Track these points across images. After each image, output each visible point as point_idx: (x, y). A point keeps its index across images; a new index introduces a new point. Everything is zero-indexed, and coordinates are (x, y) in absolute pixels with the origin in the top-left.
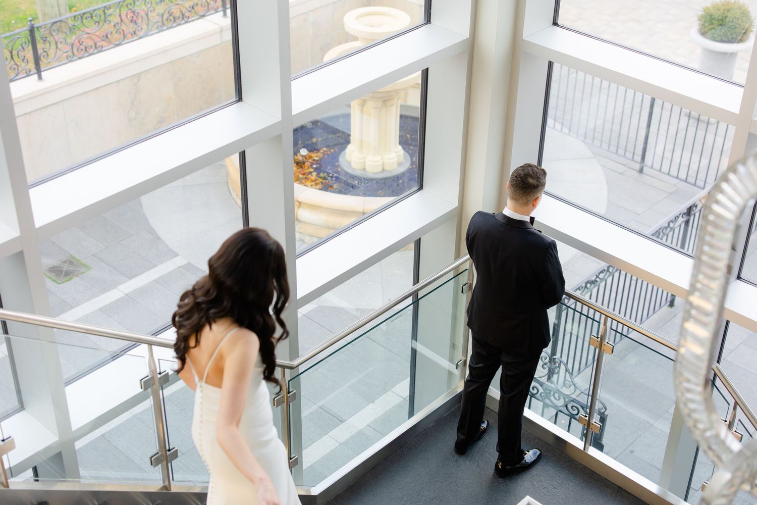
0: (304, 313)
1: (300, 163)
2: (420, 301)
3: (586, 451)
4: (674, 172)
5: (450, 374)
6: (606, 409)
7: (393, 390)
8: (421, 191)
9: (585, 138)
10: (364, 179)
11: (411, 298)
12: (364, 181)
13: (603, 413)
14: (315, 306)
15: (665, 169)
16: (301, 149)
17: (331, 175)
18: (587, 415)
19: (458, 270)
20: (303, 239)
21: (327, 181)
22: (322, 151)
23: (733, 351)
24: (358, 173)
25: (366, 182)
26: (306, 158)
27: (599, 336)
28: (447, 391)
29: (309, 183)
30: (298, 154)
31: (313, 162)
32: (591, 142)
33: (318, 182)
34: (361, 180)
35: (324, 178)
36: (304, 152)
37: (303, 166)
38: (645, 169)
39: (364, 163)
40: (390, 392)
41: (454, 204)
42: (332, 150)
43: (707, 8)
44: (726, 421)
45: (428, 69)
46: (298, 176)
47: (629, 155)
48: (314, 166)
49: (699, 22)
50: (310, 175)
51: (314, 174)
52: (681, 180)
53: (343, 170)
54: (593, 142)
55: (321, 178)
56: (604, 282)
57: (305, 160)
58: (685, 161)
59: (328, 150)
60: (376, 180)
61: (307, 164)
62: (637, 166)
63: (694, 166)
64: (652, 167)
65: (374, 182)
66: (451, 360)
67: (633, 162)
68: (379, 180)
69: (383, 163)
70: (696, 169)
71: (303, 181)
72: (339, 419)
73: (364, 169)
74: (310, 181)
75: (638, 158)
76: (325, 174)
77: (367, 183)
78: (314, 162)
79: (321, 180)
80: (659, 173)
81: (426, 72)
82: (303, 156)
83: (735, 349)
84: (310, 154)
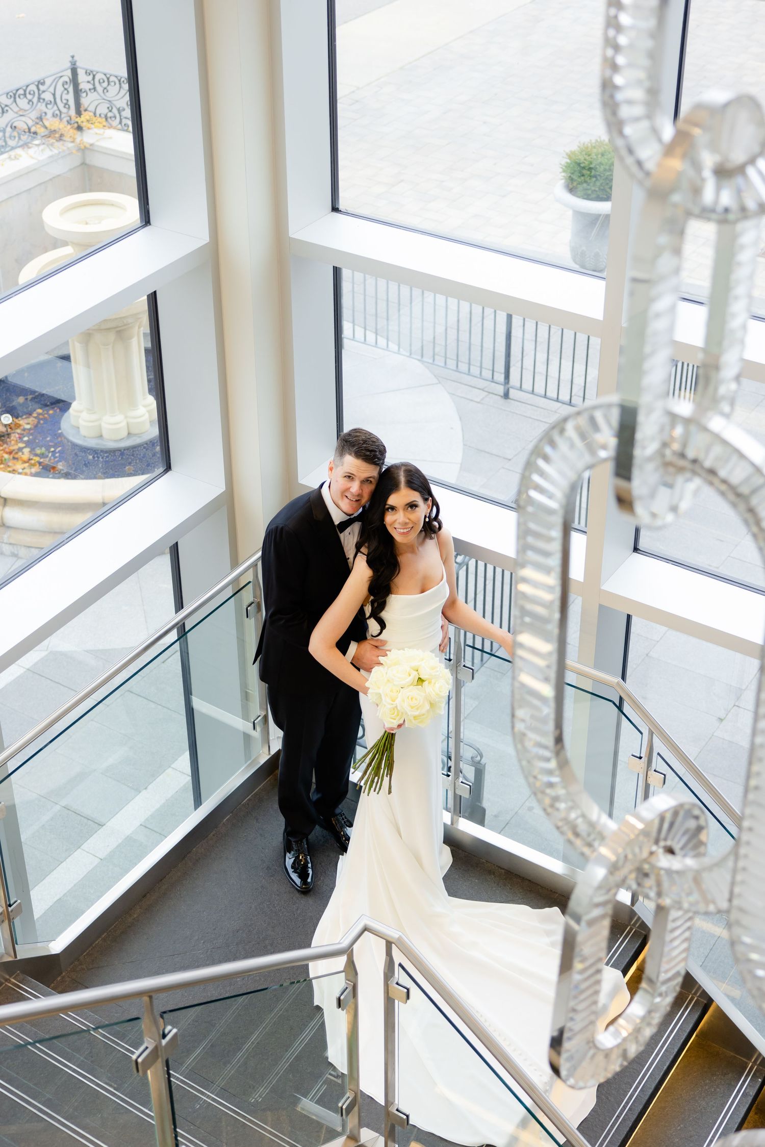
0: (28, 667)
1: (3, 436)
2: (188, 634)
3: (455, 826)
4: (552, 393)
5: (247, 737)
6: (481, 757)
7: (173, 766)
8: (169, 473)
9: (422, 356)
10: (102, 451)
11: (175, 631)
12: (102, 454)
13: (479, 762)
14: (44, 654)
15: (539, 389)
16: (2, 413)
17: (52, 449)
18: (449, 773)
19: (238, 584)
20: (16, 552)
21: (48, 459)
22: (35, 415)
23: (658, 642)
24: (92, 443)
25: (106, 455)
26: (12, 428)
27: (452, 658)
28: (246, 763)
29: (19, 466)
31: (23, 432)
32: (431, 361)
33: (33, 462)
34: (97, 453)
35: (42, 456)
36: (7, 419)
37: (8, 440)
38: (512, 393)
39: (100, 426)
40: (170, 769)
41: (220, 488)
42: (51, 412)
43: (573, 153)
44: (640, 758)
45: (155, 292)
46: (3, 457)
47: (487, 374)
48: (26, 439)
49: (563, 174)
50: (20, 454)
51: (26, 450)
52: (563, 403)
53: (68, 441)
54: (434, 360)
55: (36, 455)
56: (465, 568)
57: (9, 430)
58: (566, 375)
59: (45, 412)
60: (120, 451)
61: (14, 437)
62: (501, 390)
63: (579, 381)
64: (521, 388)
65: (117, 454)
66: (245, 717)
67: (493, 384)
68: (124, 450)
69: (128, 423)
70: (583, 385)
71: (10, 464)
72: (96, 821)
73: (101, 436)
74: (20, 462)
75: (500, 377)
76: (43, 449)
77: (107, 457)
78: (25, 433)
79: (37, 459)
80: (532, 395)
81: (153, 299)
82: (6, 426)
83: (661, 639)
84: (16, 421)
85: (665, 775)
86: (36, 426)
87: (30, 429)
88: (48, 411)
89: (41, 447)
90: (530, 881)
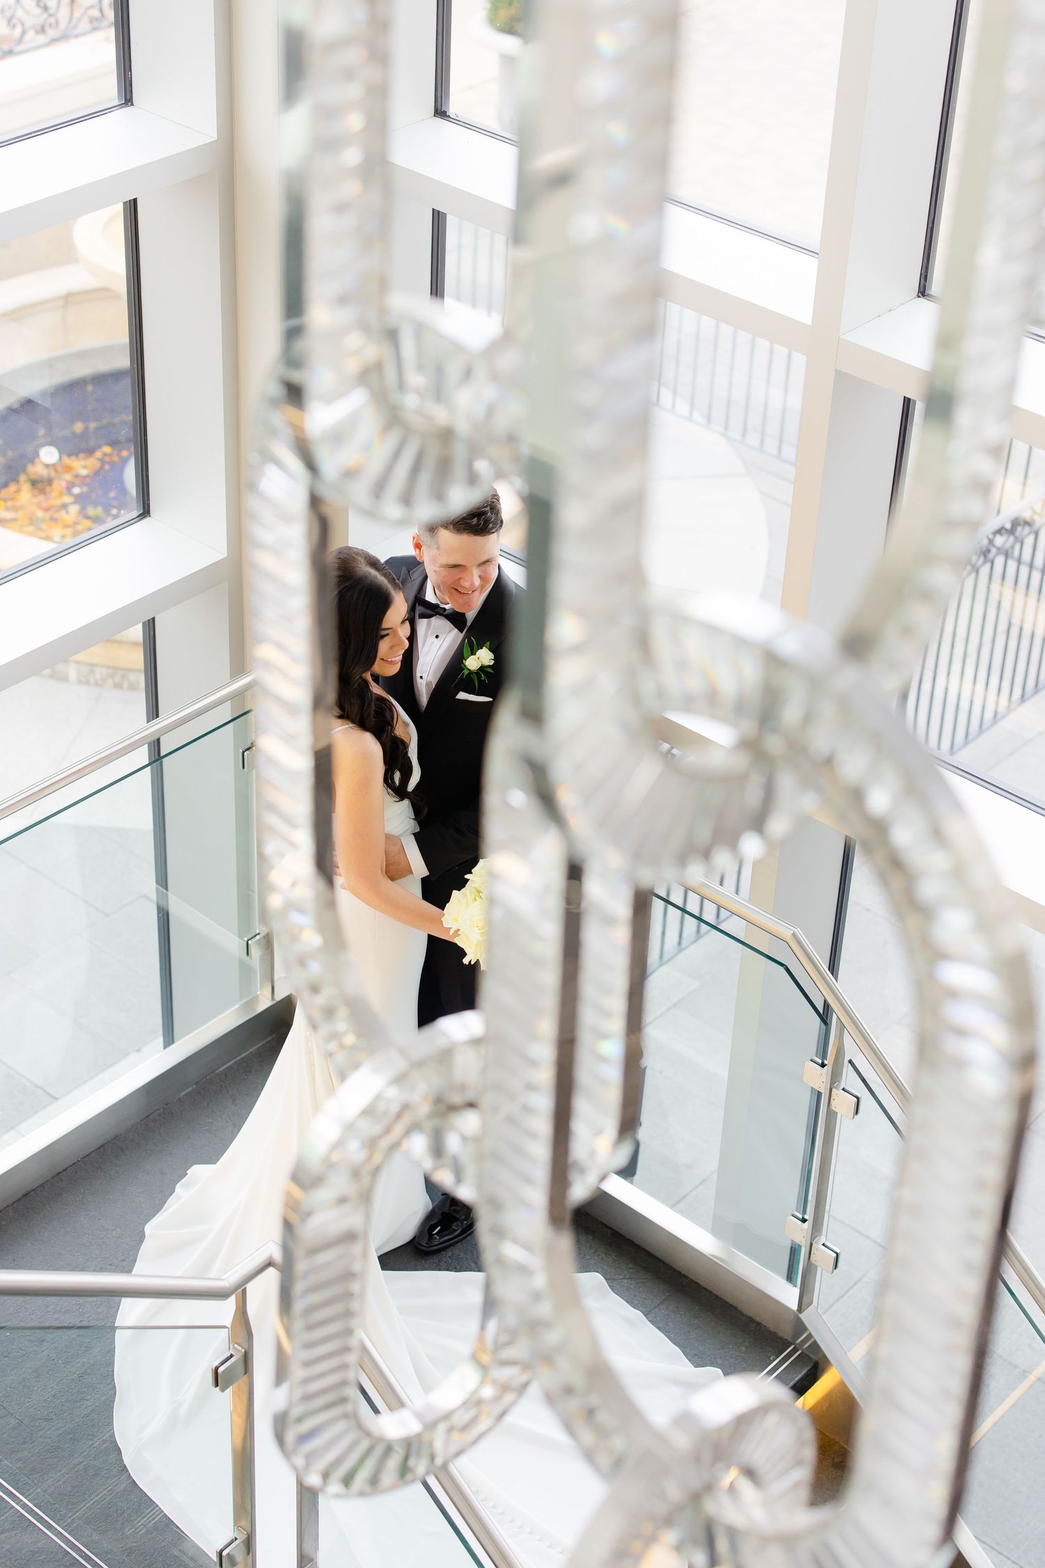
1: (41, 481)
8: (146, 521)
11: (146, 772)
16: (43, 445)
17: (115, 511)
22: (98, 454)
26: (56, 471)
30: (37, 461)
31: (73, 480)
33: (79, 527)
36: (50, 455)
37: (49, 489)
41: (219, 549)
44: (823, 1065)
48: (76, 490)
50: (63, 513)
51: (74, 509)
55: (87, 517)
57: (52, 473)
59: (115, 453)
61: (59, 484)
71: (44, 526)
74: (60, 525)
76: (102, 509)
78: (77, 481)
79: (87, 522)
82: (47, 466)
84: (66, 460)
85: (858, 1099)
86: (97, 473)
87: (85, 477)
88: (120, 451)
89: (95, 505)
90: (648, 1253)
